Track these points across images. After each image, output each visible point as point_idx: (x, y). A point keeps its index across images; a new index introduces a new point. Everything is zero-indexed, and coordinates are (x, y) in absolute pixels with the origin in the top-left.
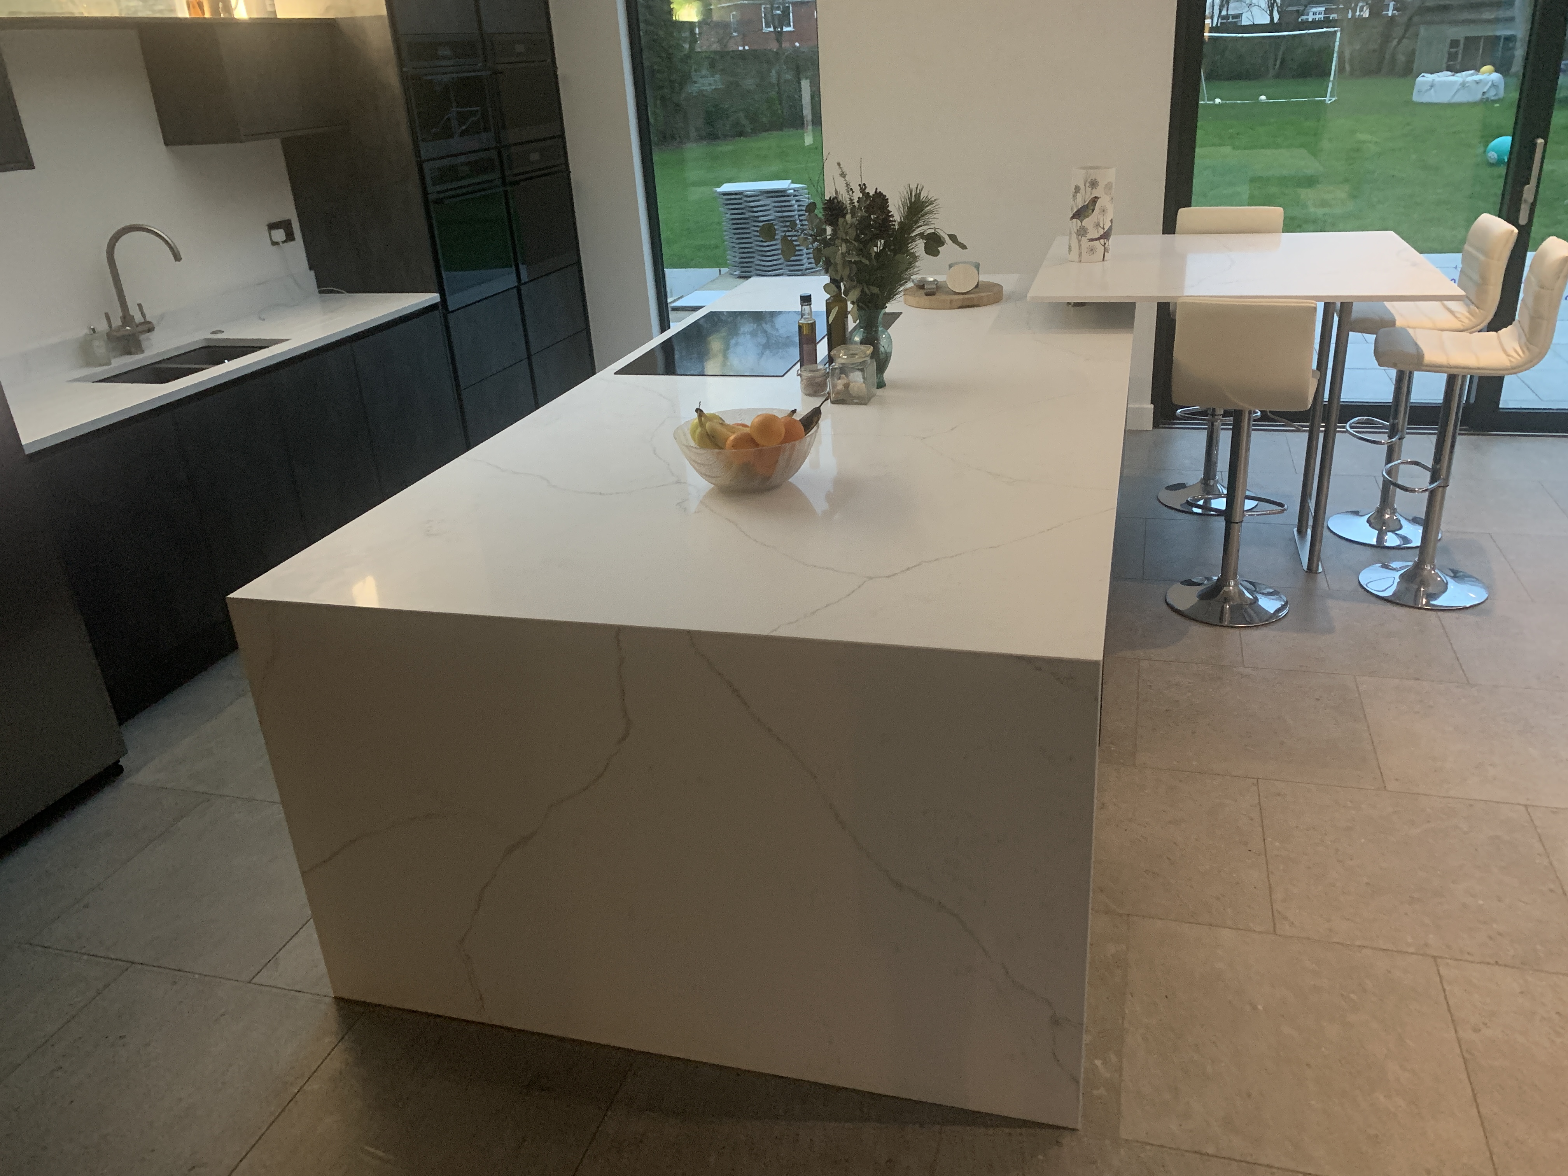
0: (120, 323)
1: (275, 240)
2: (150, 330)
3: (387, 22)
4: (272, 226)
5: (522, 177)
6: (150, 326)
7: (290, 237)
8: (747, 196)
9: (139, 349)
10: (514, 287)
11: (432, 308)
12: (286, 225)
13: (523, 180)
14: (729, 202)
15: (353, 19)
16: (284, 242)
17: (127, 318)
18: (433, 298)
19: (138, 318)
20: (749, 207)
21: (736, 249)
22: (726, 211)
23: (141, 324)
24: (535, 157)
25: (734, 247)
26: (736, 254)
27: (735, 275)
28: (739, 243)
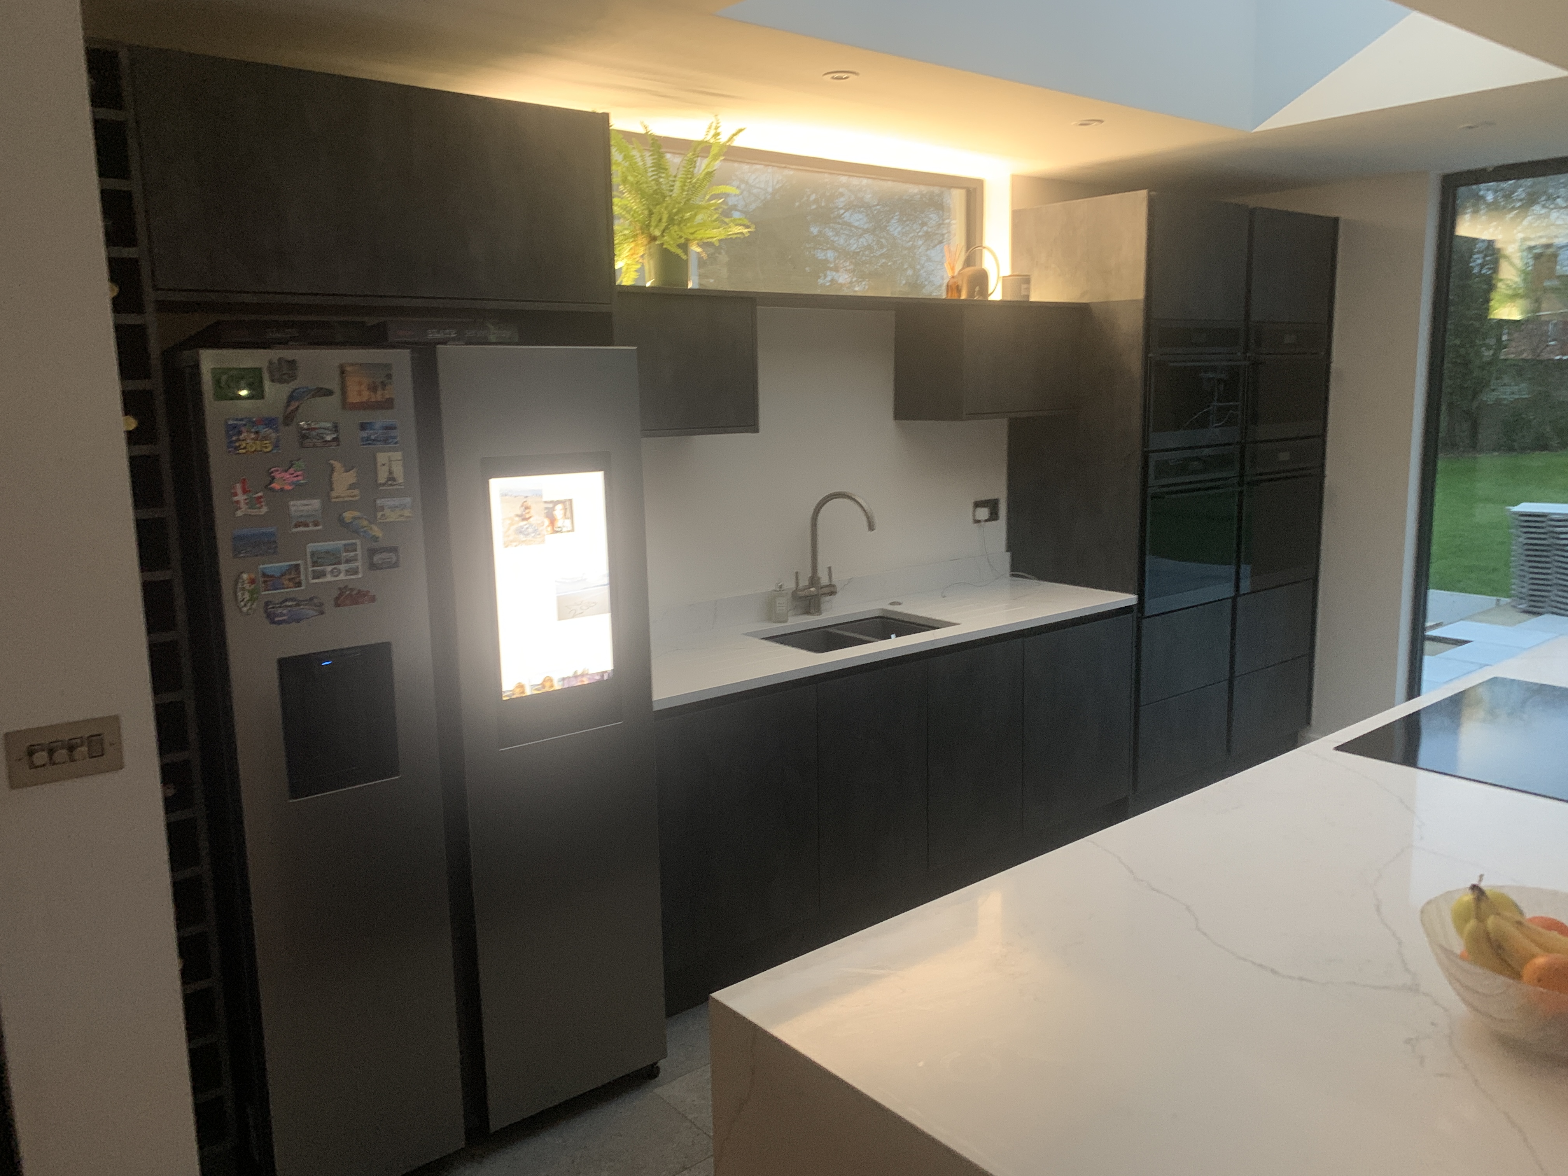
0: (807, 583)
1: (978, 518)
2: (832, 593)
3: (1142, 305)
4: (978, 505)
5: (1264, 477)
6: (833, 589)
7: (994, 516)
8: (1552, 520)
9: (818, 611)
10: (1230, 598)
11: (1125, 610)
12: (992, 505)
13: (1265, 481)
14: (1526, 524)
15: (1107, 303)
16: (986, 521)
17: (814, 580)
18: (1129, 599)
19: (824, 581)
20: (1553, 532)
21: (1525, 579)
22: (1520, 533)
23: (826, 586)
24: (1284, 456)
25: (1524, 576)
26: (1525, 585)
27: (1520, 608)
28: (1531, 573)
